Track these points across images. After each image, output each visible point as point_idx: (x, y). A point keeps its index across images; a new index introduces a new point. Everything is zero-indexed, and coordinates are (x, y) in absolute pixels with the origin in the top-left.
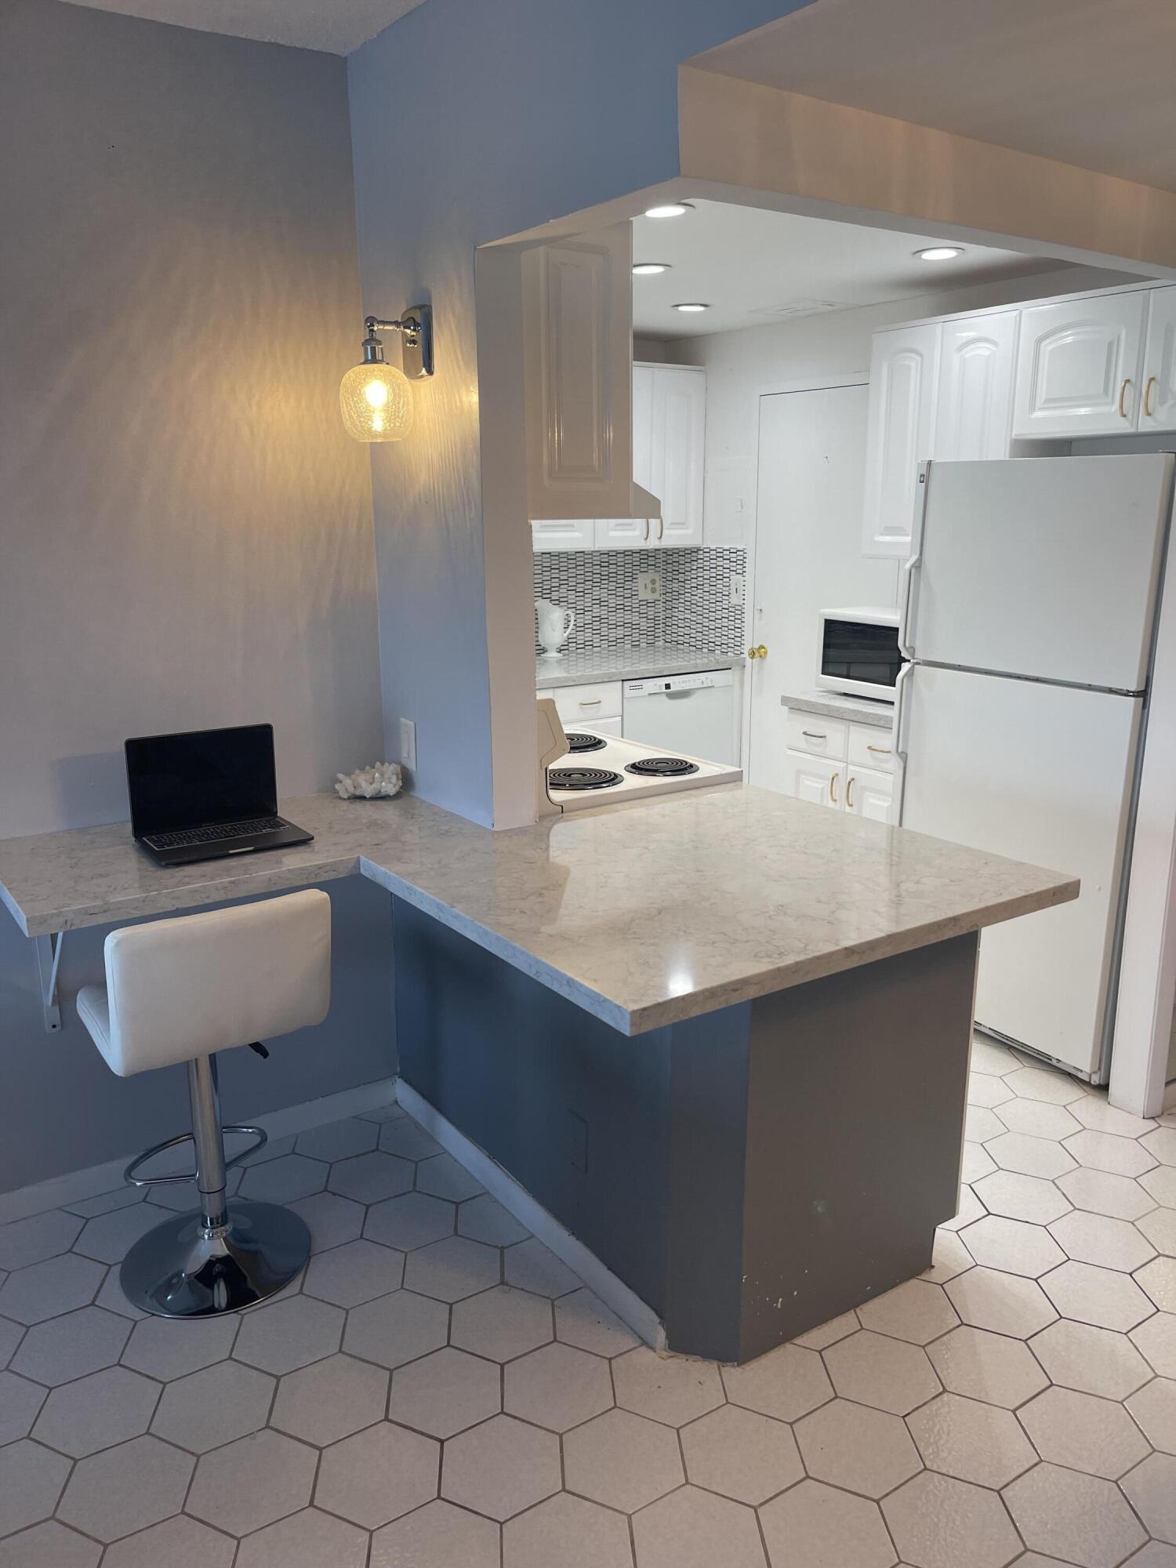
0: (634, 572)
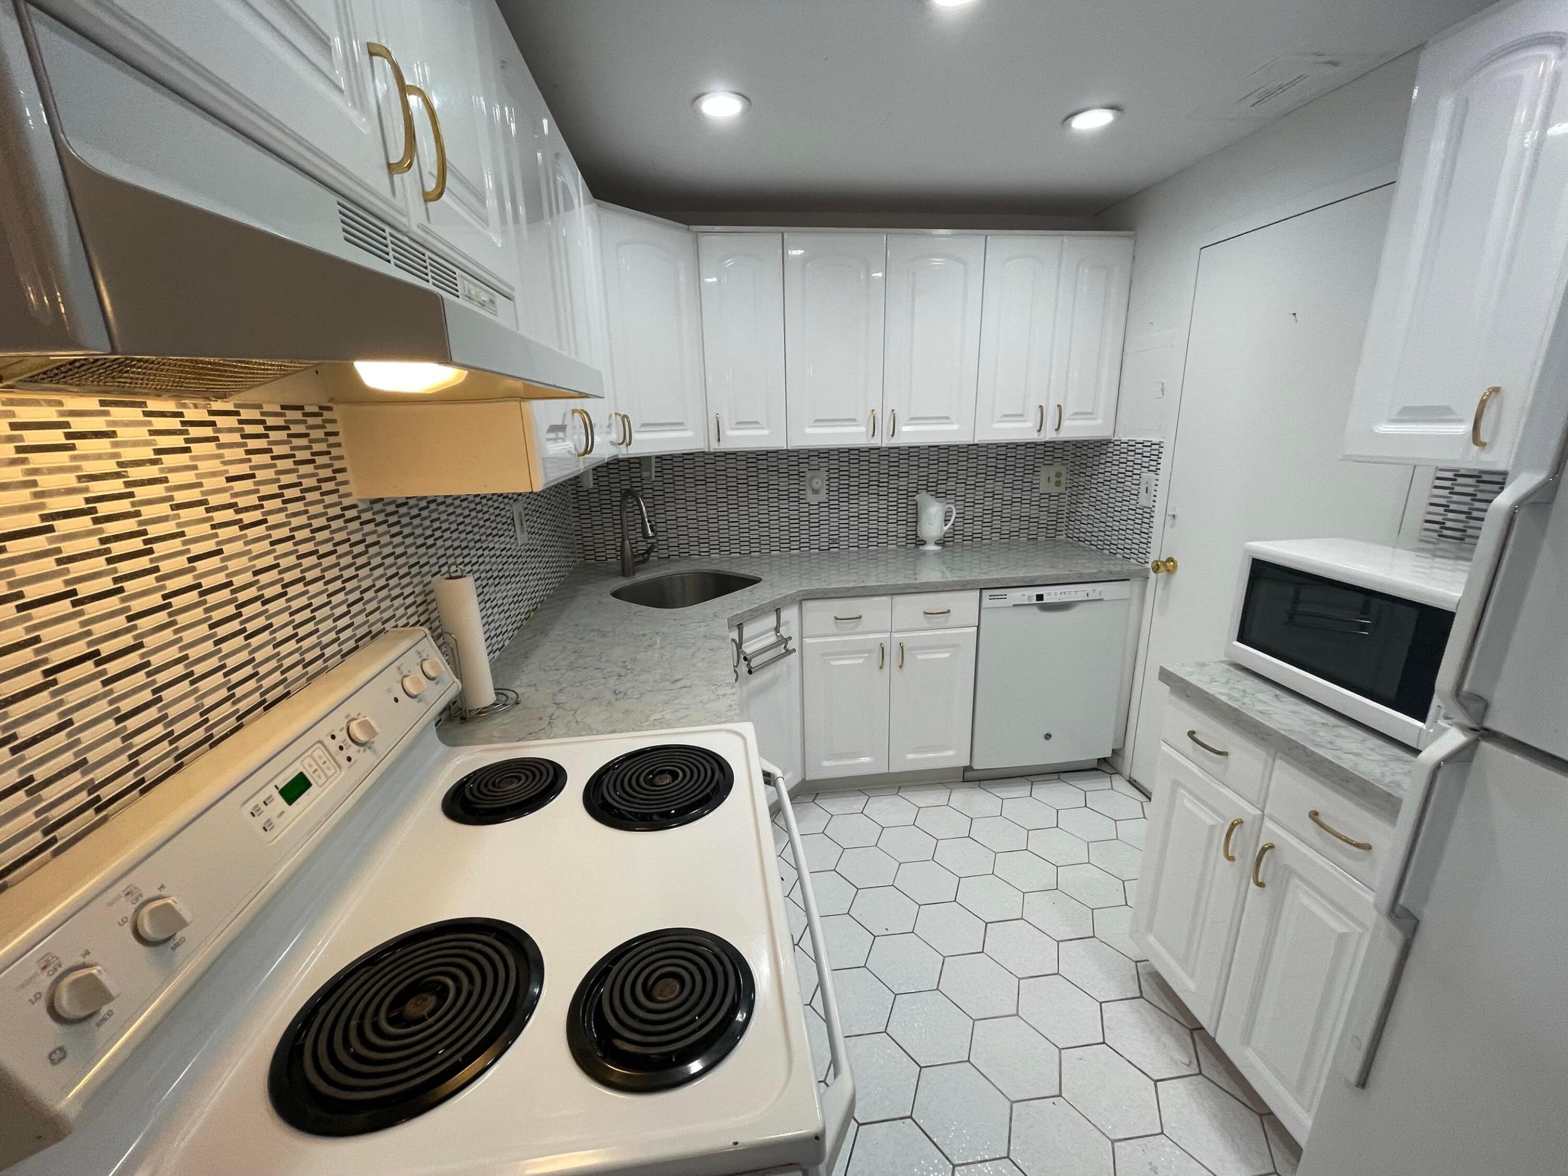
0: (1037, 465)
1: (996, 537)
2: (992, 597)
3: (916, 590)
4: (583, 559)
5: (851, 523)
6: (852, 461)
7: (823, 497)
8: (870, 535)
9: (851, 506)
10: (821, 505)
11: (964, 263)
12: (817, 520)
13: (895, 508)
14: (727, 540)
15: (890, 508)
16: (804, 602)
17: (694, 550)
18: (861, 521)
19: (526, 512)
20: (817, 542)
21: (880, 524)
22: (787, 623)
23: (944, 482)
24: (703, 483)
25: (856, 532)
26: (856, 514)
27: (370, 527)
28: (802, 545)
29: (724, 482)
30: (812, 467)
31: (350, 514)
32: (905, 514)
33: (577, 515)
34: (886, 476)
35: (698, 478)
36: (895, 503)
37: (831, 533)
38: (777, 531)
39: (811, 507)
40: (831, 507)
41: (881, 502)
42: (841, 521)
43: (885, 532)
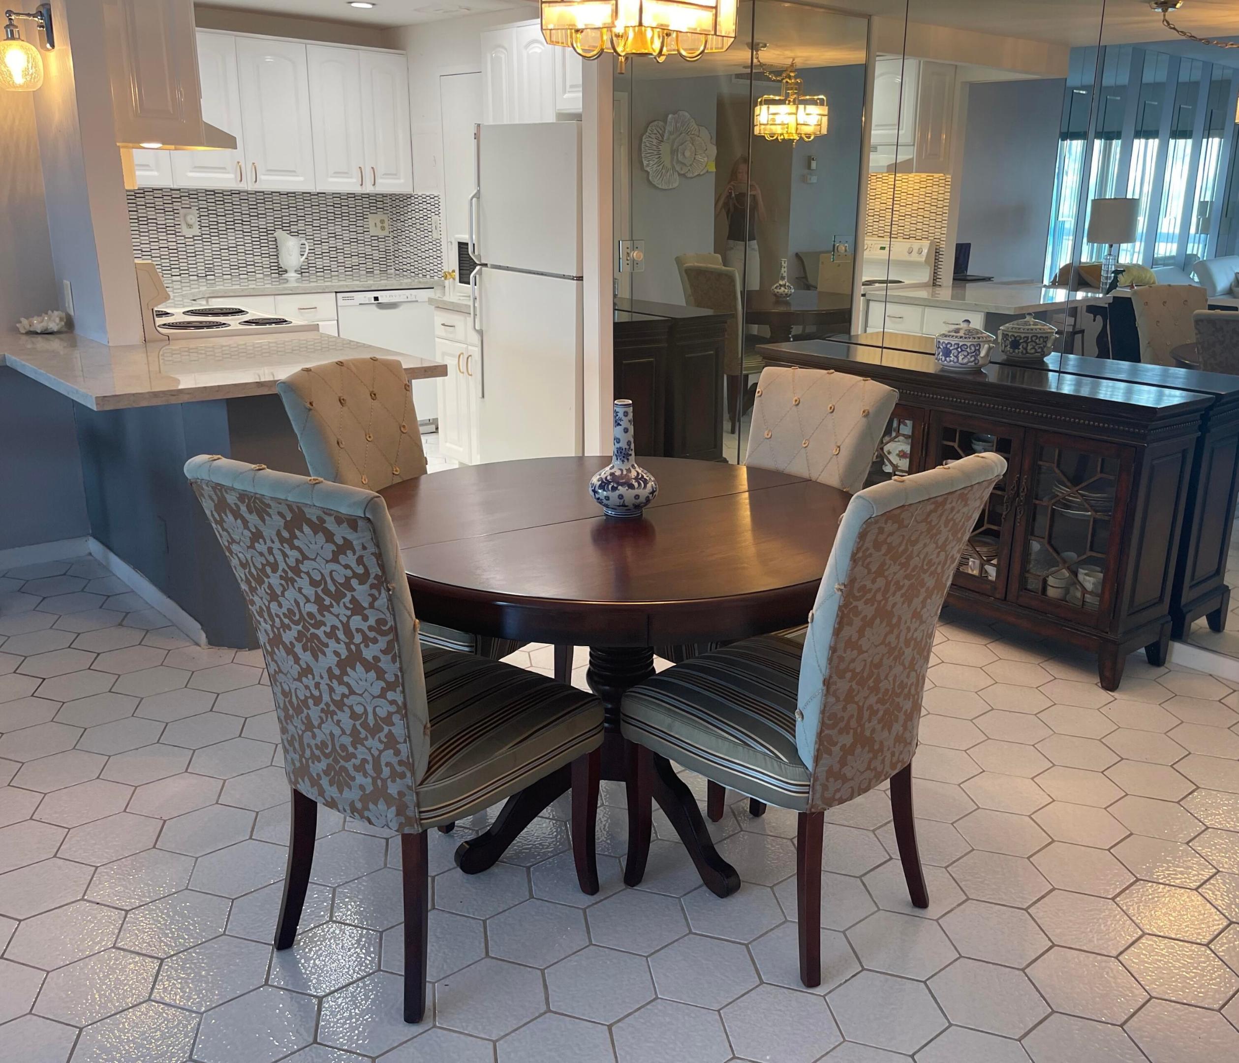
0: (365, 213)
1: (342, 270)
2: (344, 299)
3: (291, 292)
5: (223, 255)
6: (218, 202)
7: (196, 231)
8: (240, 265)
9: (221, 240)
10: (196, 238)
12: (193, 251)
13: (258, 243)
15: (254, 243)
18: (231, 253)
20: (195, 270)
21: (247, 256)
23: (296, 223)
25: (228, 262)
26: (226, 247)
30: (184, 206)
32: (267, 248)
34: (248, 216)
37: (207, 262)
38: (159, 259)
39: (187, 240)
40: (204, 240)
41: (246, 238)
42: (214, 253)
43: (252, 263)
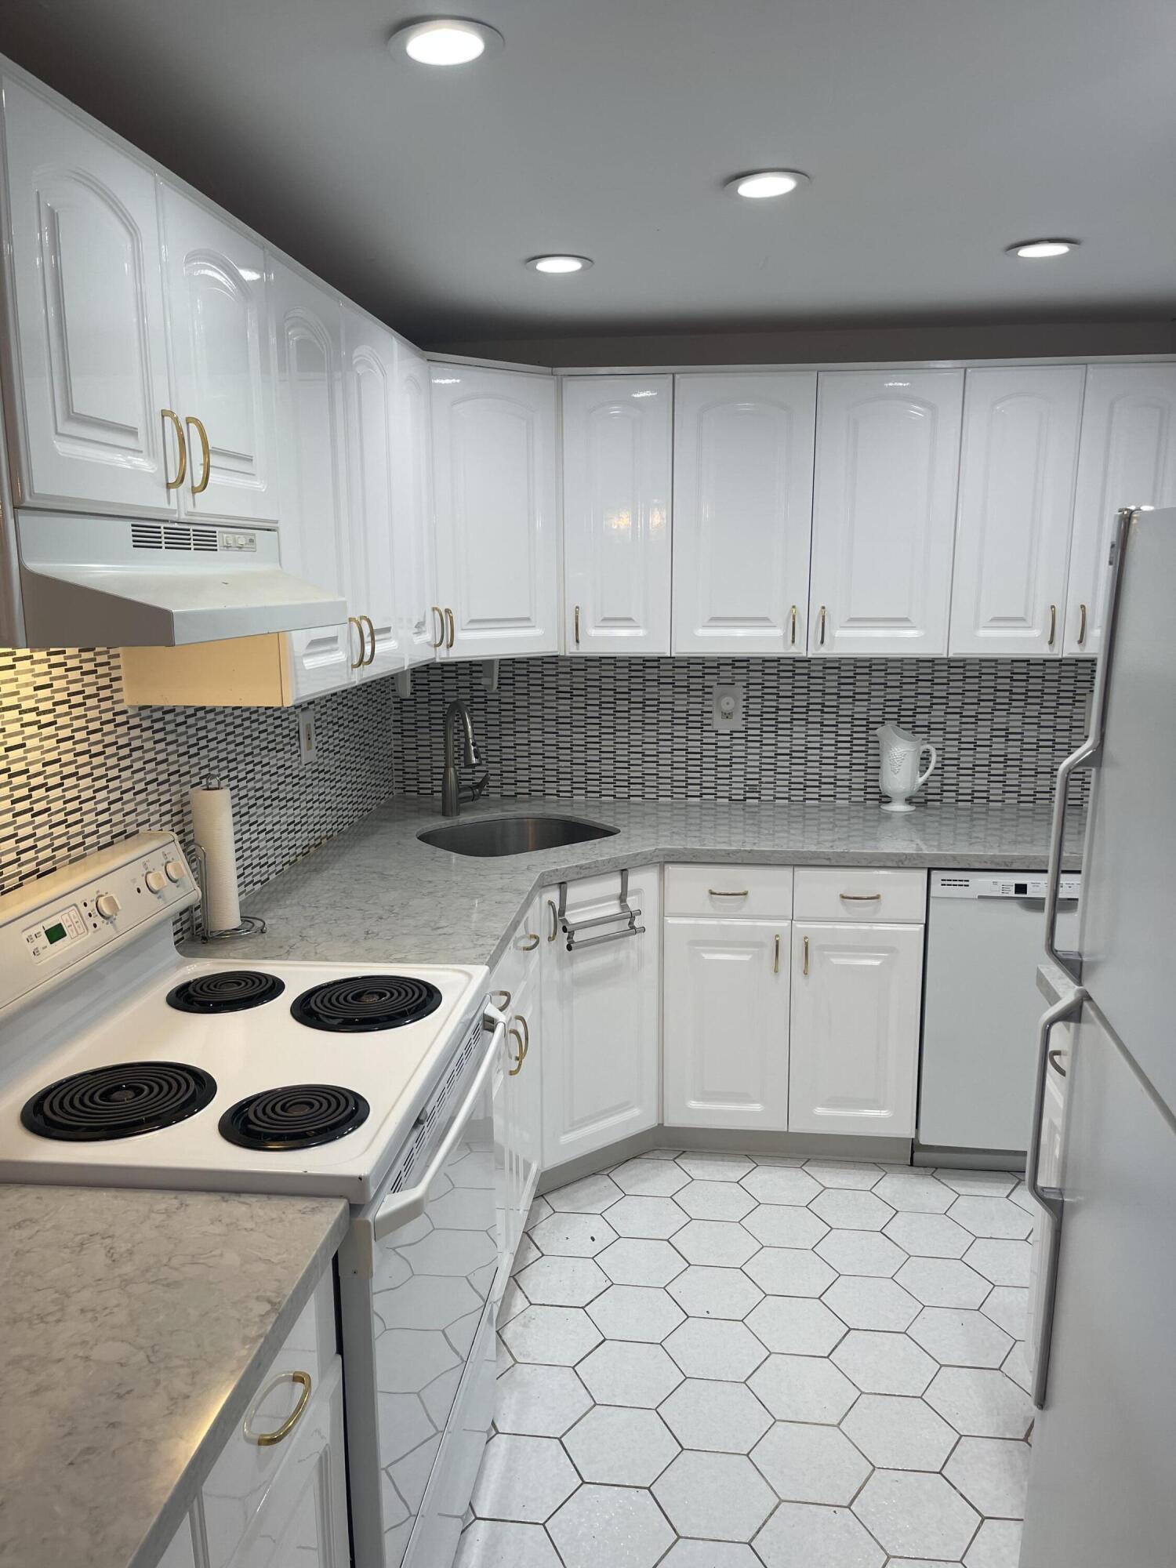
1: (1012, 800)
2: (945, 883)
3: (827, 863)
4: (402, 791)
5: (779, 764)
6: (782, 674)
7: (737, 723)
8: (808, 783)
9: (780, 738)
10: (735, 735)
11: (931, 407)
12: (728, 757)
13: (848, 745)
14: (597, 777)
15: (840, 745)
16: (666, 866)
17: (551, 788)
18: (794, 761)
19: (319, 723)
20: (727, 788)
21: (824, 767)
22: (638, 892)
23: (927, 710)
24: (568, 695)
25: (787, 776)
26: (787, 751)
27: (136, 732)
28: (705, 791)
29: (597, 696)
30: (722, 681)
31: (120, 719)
32: (863, 755)
33: (399, 730)
34: (835, 697)
35: (561, 689)
36: (848, 739)
37: (749, 776)
38: (669, 768)
39: (720, 738)
40: (750, 738)
41: (825, 735)
42: (764, 760)
43: (832, 780)
